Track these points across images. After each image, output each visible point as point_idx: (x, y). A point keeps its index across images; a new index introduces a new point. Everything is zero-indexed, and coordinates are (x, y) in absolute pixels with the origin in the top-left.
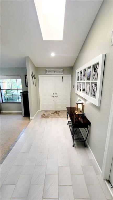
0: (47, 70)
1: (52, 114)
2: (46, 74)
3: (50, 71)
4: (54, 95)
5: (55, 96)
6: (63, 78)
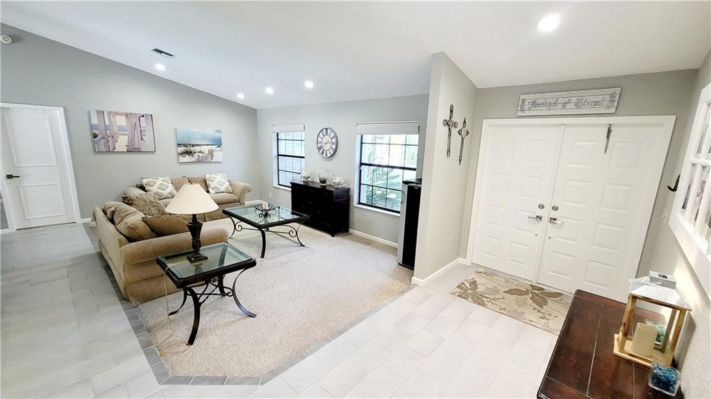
0: (525, 97)
1: (511, 292)
2: (520, 114)
3: (540, 102)
4: (540, 212)
5: (546, 219)
6: (609, 131)
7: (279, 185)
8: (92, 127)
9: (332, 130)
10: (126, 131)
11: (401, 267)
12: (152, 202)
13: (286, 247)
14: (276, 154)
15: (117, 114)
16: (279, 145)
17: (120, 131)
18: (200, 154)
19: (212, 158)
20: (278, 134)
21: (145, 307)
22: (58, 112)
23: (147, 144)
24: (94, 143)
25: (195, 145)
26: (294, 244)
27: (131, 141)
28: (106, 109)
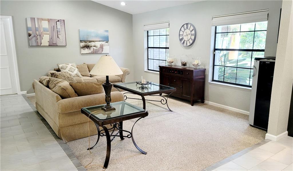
7: (148, 70)
8: (28, 29)
9: (191, 25)
10: (48, 31)
11: (253, 128)
12: (68, 77)
13: (159, 111)
14: (147, 47)
15: (43, 20)
16: (149, 40)
17: (44, 31)
18: (95, 48)
19: (102, 51)
20: (148, 31)
21: (72, 144)
22: (8, 19)
23: (61, 41)
24: (29, 40)
25: (92, 41)
26: (164, 110)
27: (51, 38)
28: (36, 17)
